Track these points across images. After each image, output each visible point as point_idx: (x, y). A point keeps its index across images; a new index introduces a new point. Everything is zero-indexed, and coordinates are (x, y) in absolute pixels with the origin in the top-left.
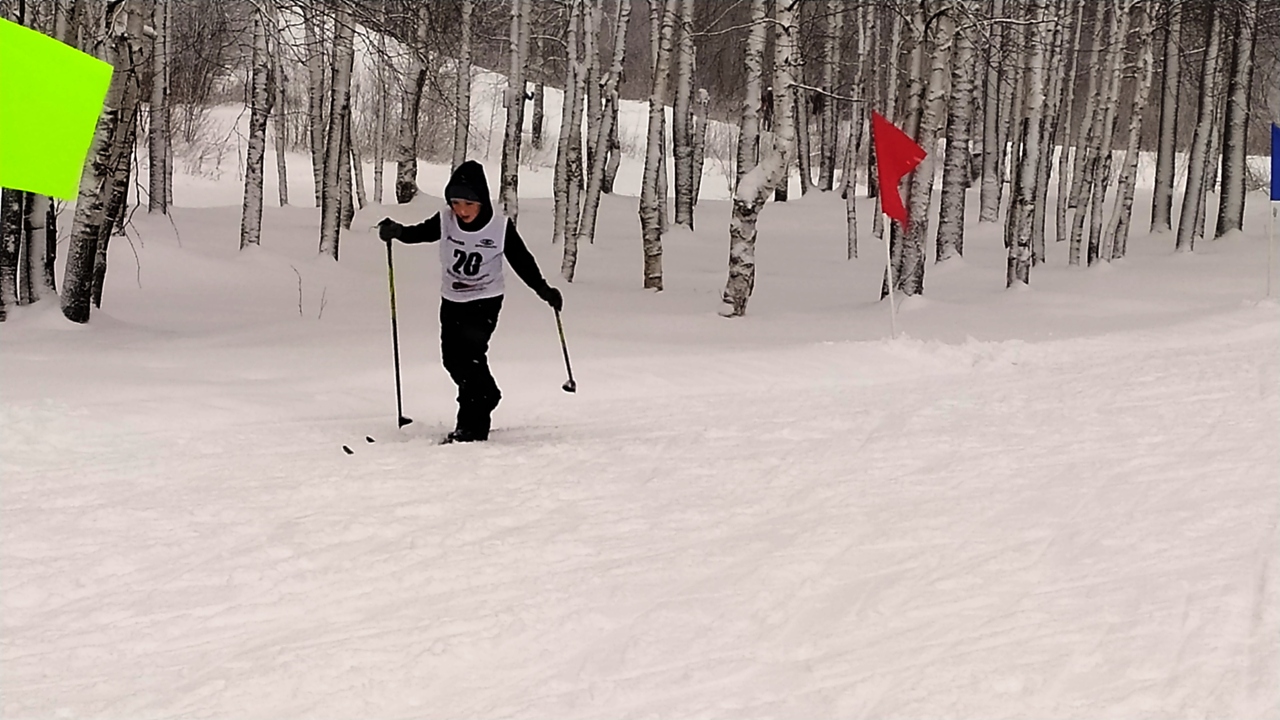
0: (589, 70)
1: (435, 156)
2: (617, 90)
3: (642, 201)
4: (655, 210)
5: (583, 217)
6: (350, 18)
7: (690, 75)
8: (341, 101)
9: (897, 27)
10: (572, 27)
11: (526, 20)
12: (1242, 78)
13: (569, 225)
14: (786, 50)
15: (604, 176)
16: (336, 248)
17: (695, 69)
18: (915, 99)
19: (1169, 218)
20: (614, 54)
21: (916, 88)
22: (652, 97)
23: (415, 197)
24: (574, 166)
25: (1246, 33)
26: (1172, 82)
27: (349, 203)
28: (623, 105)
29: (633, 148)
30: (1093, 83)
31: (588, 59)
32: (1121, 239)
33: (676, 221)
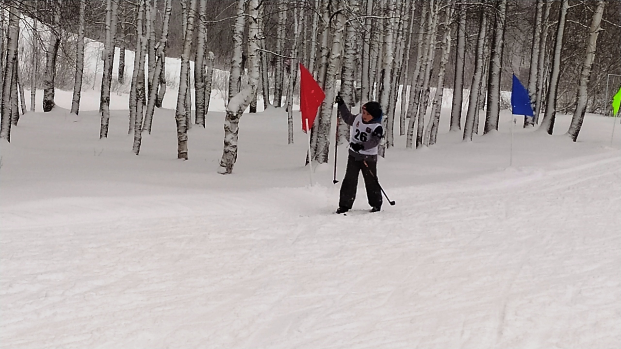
0: (149, 41)
1: (65, 87)
2: (164, 51)
3: (177, 112)
4: (184, 116)
5: (145, 120)
6: (17, 10)
7: (204, 44)
8: (12, 55)
9: (315, 20)
10: (140, 17)
11: (115, 13)
12: (498, 50)
13: (137, 124)
14: (255, 31)
15: (157, 98)
16: (9, 135)
17: (206, 41)
18: (324, 58)
19: (459, 124)
20: (162, 32)
21: (325, 52)
22: (182, 55)
23: (53, 109)
24: (140, 92)
25: (500, 25)
26: (461, 51)
27: (16, 111)
28: (168, 61)
29: (173, 83)
30: (420, 51)
31: (148, 35)
32: (434, 134)
33: (196, 123)
